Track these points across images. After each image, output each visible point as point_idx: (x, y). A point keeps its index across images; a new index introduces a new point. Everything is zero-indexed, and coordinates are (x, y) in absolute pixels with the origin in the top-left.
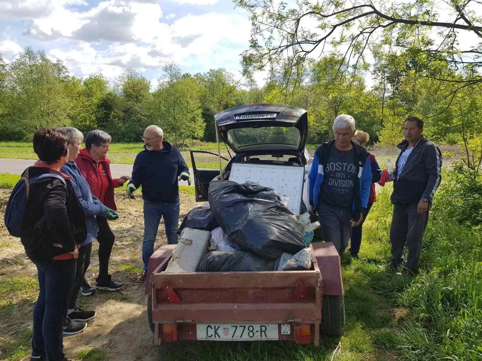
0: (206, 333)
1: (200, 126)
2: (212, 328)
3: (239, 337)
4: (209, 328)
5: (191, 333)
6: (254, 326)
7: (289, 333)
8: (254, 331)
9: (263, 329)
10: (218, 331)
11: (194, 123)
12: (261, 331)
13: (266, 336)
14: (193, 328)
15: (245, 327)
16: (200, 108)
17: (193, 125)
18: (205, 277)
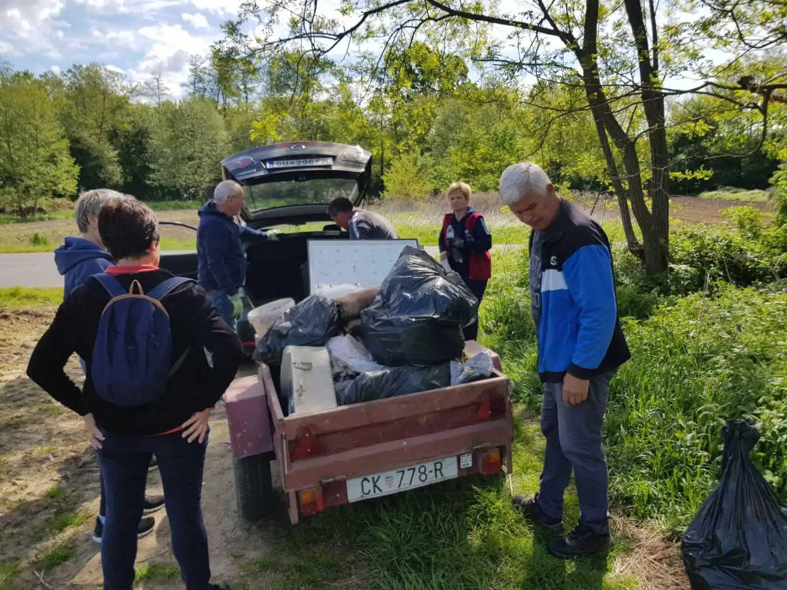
0: (361, 489)
1: (68, 172)
2: (369, 481)
3: (408, 485)
4: (365, 482)
5: (338, 495)
6: (426, 465)
7: (470, 465)
8: (426, 473)
9: (438, 466)
10: (378, 484)
11: (54, 166)
12: (436, 470)
13: (442, 475)
14: (341, 486)
15: (414, 469)
16: (63, 137)
17: (51, 170)
18: (362, 409)
